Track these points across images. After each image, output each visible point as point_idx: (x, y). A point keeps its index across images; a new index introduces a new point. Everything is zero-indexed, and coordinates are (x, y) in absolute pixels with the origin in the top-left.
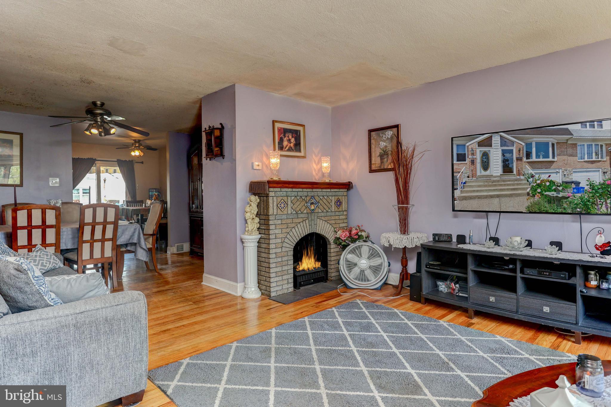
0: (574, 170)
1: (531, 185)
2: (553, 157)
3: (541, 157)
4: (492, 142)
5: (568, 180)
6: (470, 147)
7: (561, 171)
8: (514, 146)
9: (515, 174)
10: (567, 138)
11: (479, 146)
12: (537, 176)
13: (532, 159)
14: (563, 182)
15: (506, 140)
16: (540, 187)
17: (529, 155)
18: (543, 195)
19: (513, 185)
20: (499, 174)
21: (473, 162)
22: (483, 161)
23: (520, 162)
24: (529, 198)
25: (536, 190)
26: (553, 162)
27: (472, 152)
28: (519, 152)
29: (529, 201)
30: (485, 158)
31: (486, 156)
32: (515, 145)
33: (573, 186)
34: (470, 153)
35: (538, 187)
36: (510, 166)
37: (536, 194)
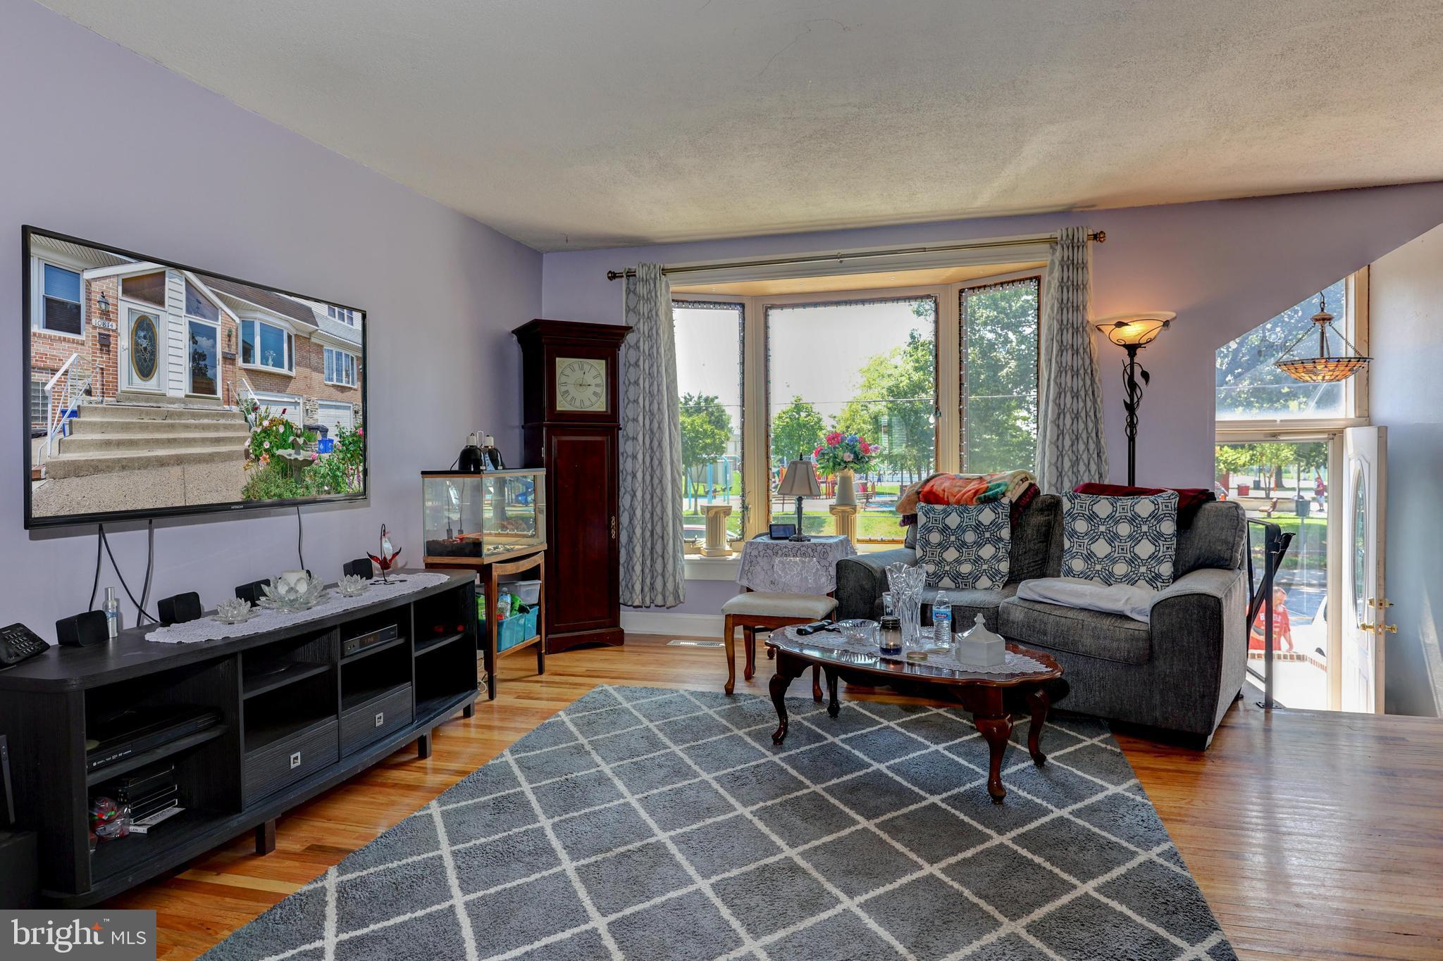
0: (322, 403)
1: (252, 430)
2: (290, 369)
3: (270, 362)
4: (164, 290)
5: (310, 422)
6: (96, 287)
7: (301, 401)
8: (217, 319)
9: (219, 399)
10: (311, 330)
11: (125, 292)
12: (263, 408)
13: (254, 363)
14: (304, 426)
15: (201, 299)
16: (269, 435)
17: (247, 353)
18: (273, 455)
19: (216, 428)
20: (181, 395)
21: (105, 342)
22: (137, 344)
23: (231, 367)
24: (248, 465)
25: (261, 443)
26: (290, 378)
27: (103, 306)
28: (229, 340)
29: (248, 471)
30: (145, 337)
31: (145, 328)
32: (220, 317)
33: (319, 436)
34: (95, 307)
35: (265, 437)
36: (209, 374)
37: (261, 454)
